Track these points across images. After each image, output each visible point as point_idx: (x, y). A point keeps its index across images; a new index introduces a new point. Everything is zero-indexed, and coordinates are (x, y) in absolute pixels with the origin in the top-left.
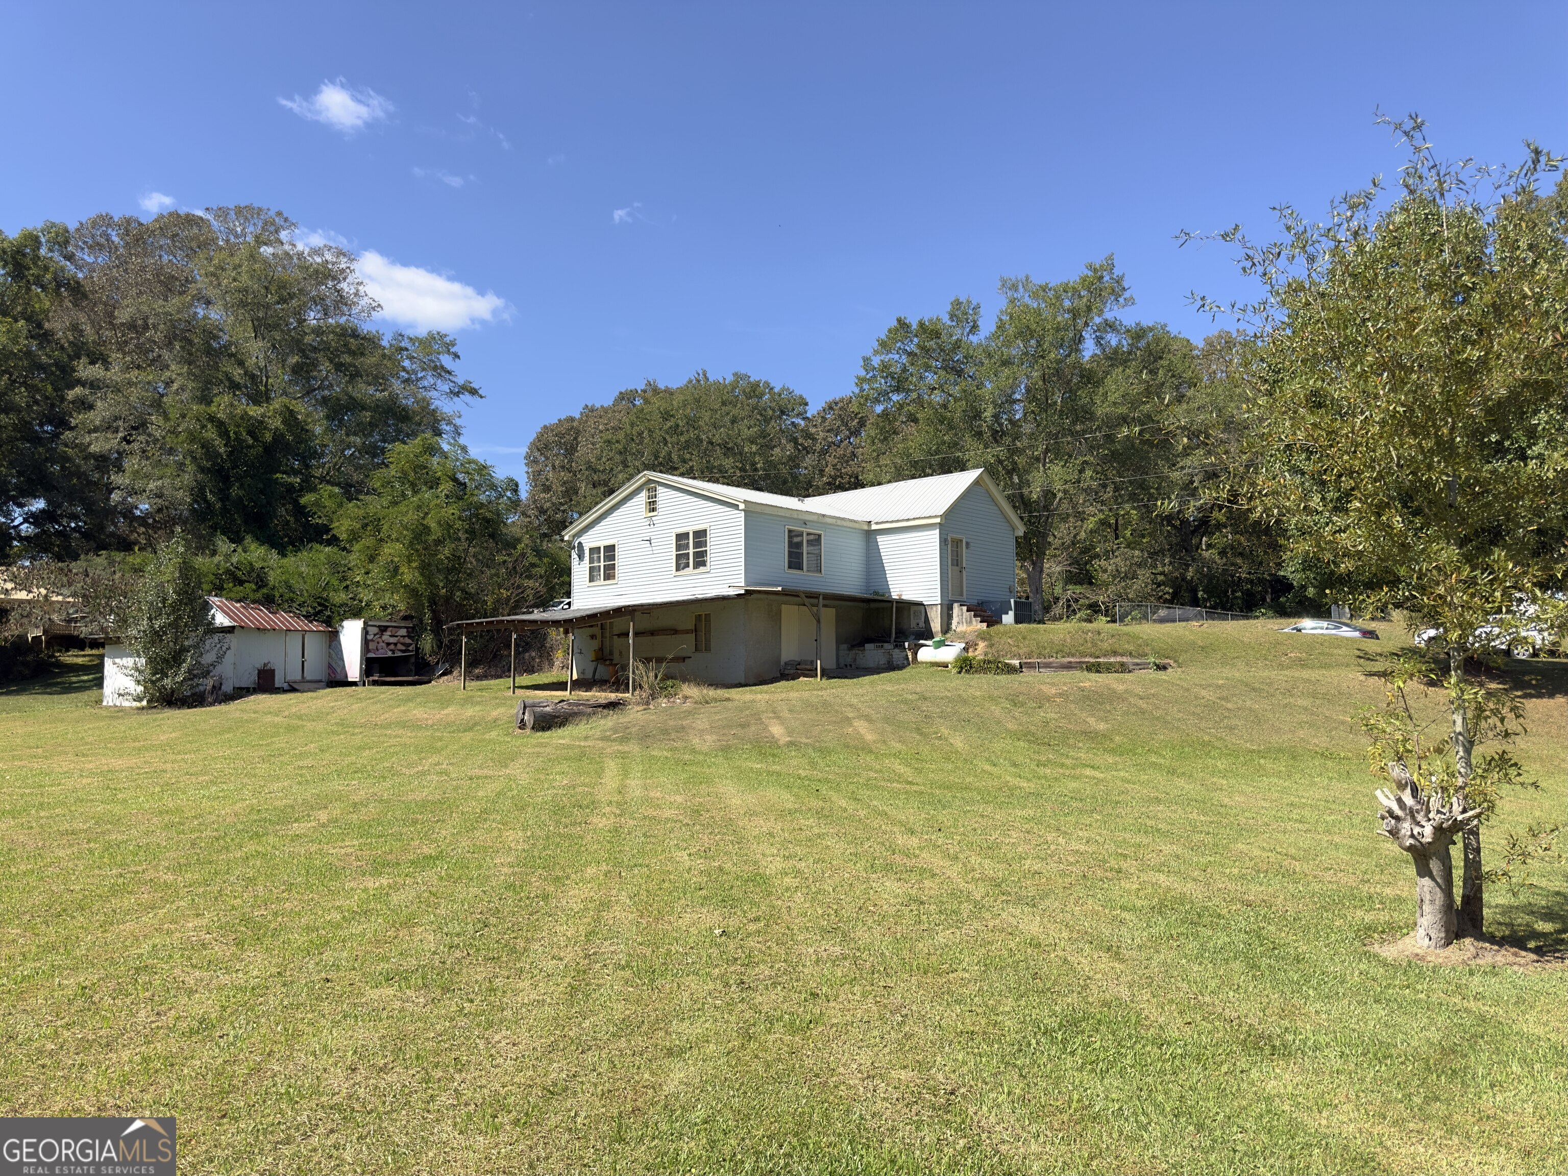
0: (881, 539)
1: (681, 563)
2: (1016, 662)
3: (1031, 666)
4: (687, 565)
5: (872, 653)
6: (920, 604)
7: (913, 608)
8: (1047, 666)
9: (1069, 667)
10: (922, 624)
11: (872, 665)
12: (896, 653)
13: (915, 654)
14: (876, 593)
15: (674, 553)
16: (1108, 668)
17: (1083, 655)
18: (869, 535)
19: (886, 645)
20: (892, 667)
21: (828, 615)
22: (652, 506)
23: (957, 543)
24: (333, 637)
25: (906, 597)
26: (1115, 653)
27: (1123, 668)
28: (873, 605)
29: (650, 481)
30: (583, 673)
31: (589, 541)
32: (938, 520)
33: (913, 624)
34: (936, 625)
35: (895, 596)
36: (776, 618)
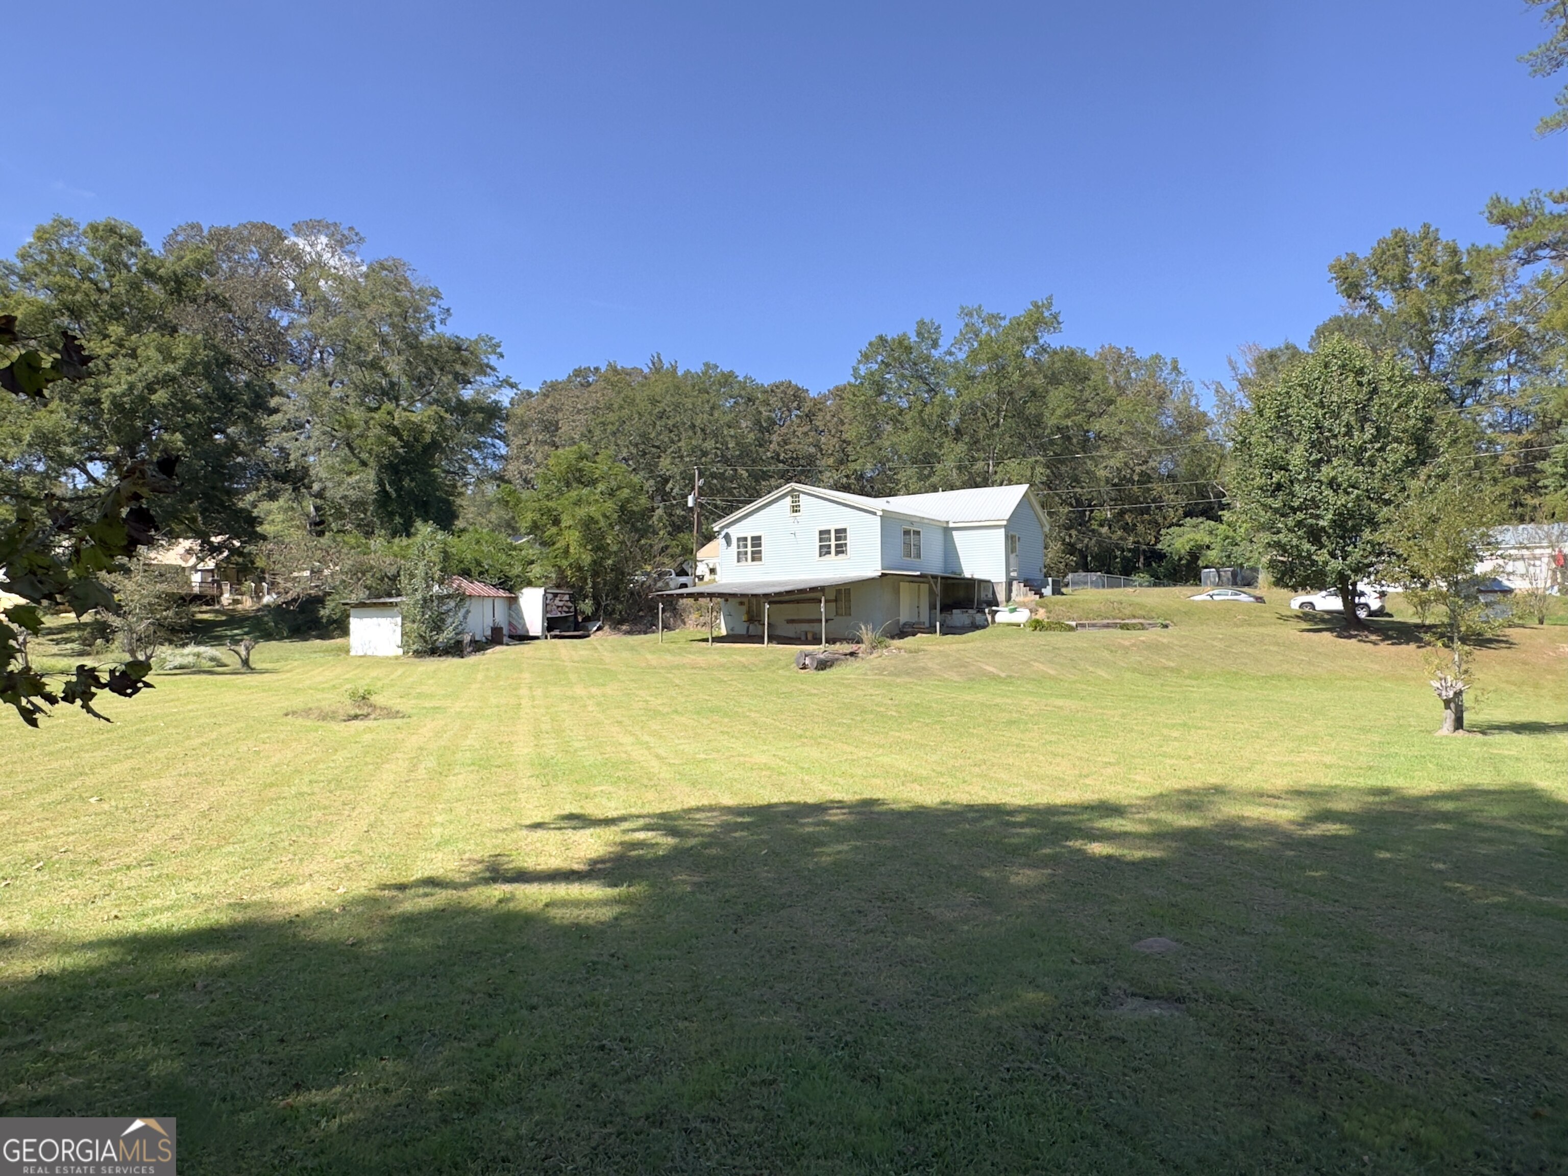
0: (955, 533)
1: (824, 551)
2: (1074, 624)
3: (1083, 626)
4: (829, 553)
5: (959, 617)
6: (989, 582)
7: (982, 585)
8: (1094, 625)
9: (1107, 626)
10: (990, 595)
11: (958, 625)
12: (979, 617)
13: (993, 618)
14: (953, 573)
15: (818, 544)
16: (1134, 627)
17: (1114, 618)
18: (947, 531)
19: (970, 611)
20: (975, 627)
21: (925, 588)
22: (795, 509)
23: (1013, 537)
24: (513, 601)
25: (977, 576)
26: (1134, 617)
27: (1143, 627)
28: (950, 581)
29: (793, 490)
30: (732, 630)
31: (736, 532)
32: (1005, 523)
33: (983, 595)
34: (1001, 596)
35: (967, 575)
36: (897, 591)
